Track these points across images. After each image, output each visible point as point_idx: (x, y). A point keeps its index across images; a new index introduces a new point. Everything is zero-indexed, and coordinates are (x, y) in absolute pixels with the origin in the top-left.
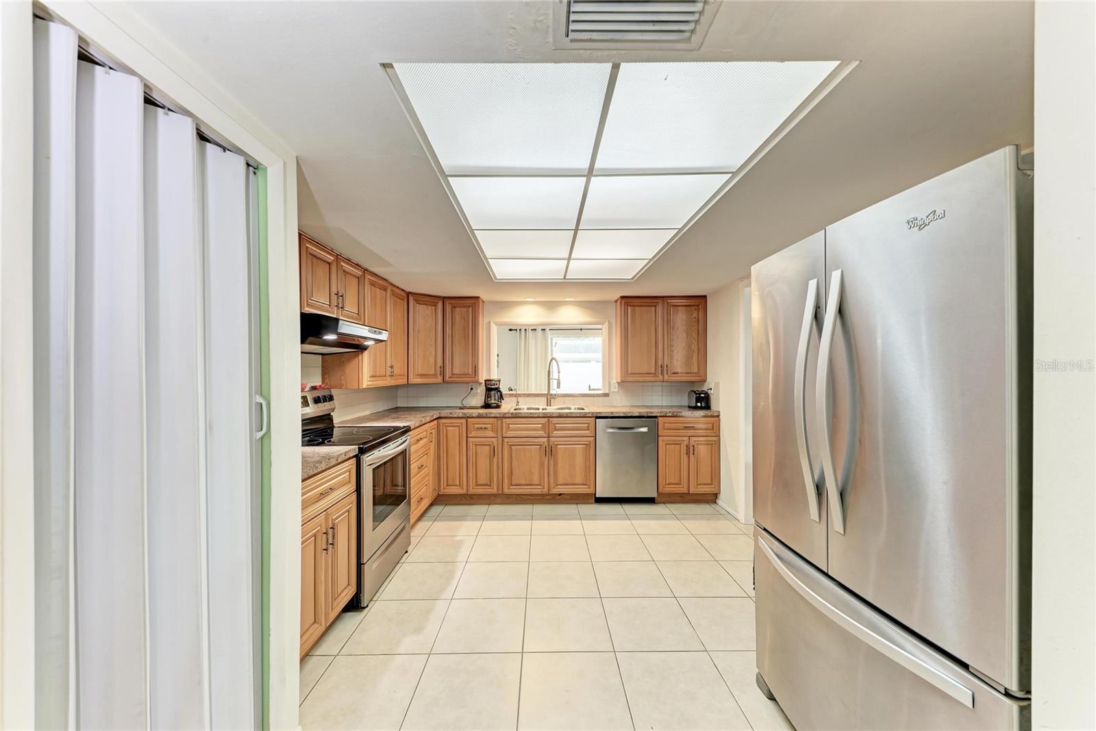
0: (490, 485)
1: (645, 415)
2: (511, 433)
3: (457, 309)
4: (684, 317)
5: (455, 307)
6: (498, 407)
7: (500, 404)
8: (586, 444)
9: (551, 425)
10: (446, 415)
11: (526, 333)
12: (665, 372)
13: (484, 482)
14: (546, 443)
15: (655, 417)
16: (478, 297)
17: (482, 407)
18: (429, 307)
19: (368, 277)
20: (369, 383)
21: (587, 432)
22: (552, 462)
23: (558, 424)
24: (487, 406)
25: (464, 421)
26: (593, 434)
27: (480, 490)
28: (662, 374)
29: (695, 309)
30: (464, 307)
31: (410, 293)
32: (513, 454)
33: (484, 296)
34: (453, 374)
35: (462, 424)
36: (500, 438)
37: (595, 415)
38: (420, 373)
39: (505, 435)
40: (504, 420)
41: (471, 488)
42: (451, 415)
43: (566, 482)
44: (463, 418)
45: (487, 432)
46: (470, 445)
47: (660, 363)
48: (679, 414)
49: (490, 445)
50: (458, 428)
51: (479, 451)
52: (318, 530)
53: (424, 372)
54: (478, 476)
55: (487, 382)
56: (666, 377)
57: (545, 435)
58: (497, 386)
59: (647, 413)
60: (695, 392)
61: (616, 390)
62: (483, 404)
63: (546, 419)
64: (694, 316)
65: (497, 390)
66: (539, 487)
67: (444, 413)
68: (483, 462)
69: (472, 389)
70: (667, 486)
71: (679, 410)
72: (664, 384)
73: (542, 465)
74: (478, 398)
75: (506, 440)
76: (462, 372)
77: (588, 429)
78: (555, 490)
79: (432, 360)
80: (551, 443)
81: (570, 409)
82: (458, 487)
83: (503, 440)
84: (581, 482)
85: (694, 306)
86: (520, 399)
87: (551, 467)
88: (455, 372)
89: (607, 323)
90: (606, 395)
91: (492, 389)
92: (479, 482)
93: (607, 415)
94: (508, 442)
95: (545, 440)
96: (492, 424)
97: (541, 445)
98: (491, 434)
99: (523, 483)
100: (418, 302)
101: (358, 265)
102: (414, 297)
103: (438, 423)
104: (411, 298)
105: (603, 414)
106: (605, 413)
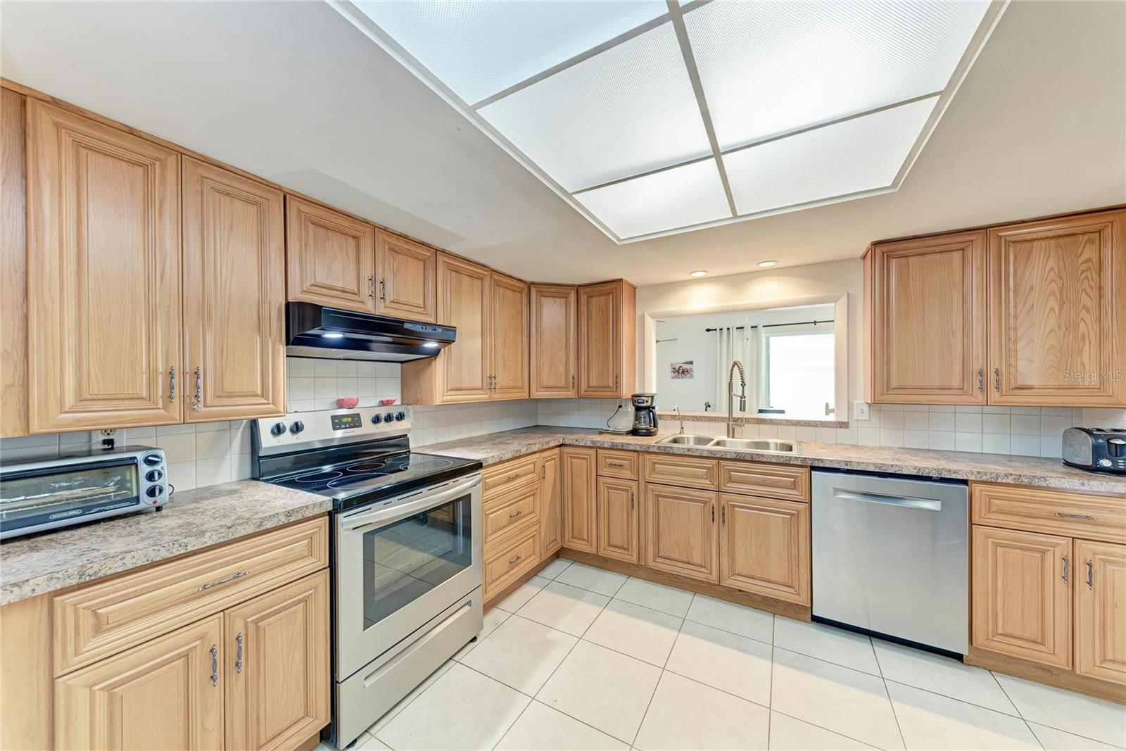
0: (627, 550)
1: (935, 475)
2: (657, 478)
3: (594, 300)
4: (1052, 263)
5: (591, 297)
6: (649, 434)
7: (653, 430)
8: (792, 515)
9: (722, 471)
10: (571, 442)
11: (729, 333)
12: (992, 384)
13: (619, 544)
14: (714, 501)
15: (965, 482)
16: (621, 280)
17: (628, 433)
18: (558, 300)
19: (441, 258)
20: (445, 398)
21: (795, 492)
22: (724, 534)
23: (735, 471)
24: (635, 432)
25: (593, 452)
26: (805, 498)
27: (613, 554)
28: (983, 387)
29: (1091, 241)
30: (602, 295)
31: (533, 283)
32: (662, 510)
33: (630, 276)
34: (589, 387)
35: (590, 455)
36: (642, 483)
37: (809, 463)
38: (545, 384)
39: (648, 479)
40: (648, 457)
41: (603, 548)
42: (577, 443)
43: (753, 574)
44: (592, 447)
45: (624, 471)
46: (601, 486)
47: (977, 365)
48: (1036, 482)
49: (627, 490)
50: (585, 461)
51: (612, 496)
52: (195, 647)
53: (551, 384)
54: (611, 534)
55: (635, 399)
56: (994, 396)
57: (712, 487)
58: (649, 404)
59: (938, 471)
60: (1089, 432)
61: (866, 417)
62: (631, 429)
63: (715, 462)
64: (1086, 255)
65: (650, 409)
66: (703, 570)
67: (569, 439)
68: (619, 516)
69: (620, 407)
70: (997, 638)
71: (1039, 473)
72: (987, 409)
73: (707, 534)
74: (626, 420)
75: (650, 486)
76: (601, 384)
77: (794, 486)
78: (729, 581)
79: (562, 368)
80: (723, 502)
81: (766, 446)
82: (585, 543)
83: (646, 486)
84: (781, 580)
85: (1084, 233)
86: (685, 424)
87: (724, 543)
88: (591, 384)
89: (844, 299)
90: (843, 425)
91: (643, 408)
92: (613, 542)
93: (837, 466)
94: (653, 490)
95: (713, 495)
96: (630, 460)
97: (705, 503)
98: (627, 474)
99: (677, 557)
100: (542, 294)
101: (423, 244)
102: (537, 289)
103: (560, 451)
104: (533, 290)
105: (826, 462)
106: (831, 461)
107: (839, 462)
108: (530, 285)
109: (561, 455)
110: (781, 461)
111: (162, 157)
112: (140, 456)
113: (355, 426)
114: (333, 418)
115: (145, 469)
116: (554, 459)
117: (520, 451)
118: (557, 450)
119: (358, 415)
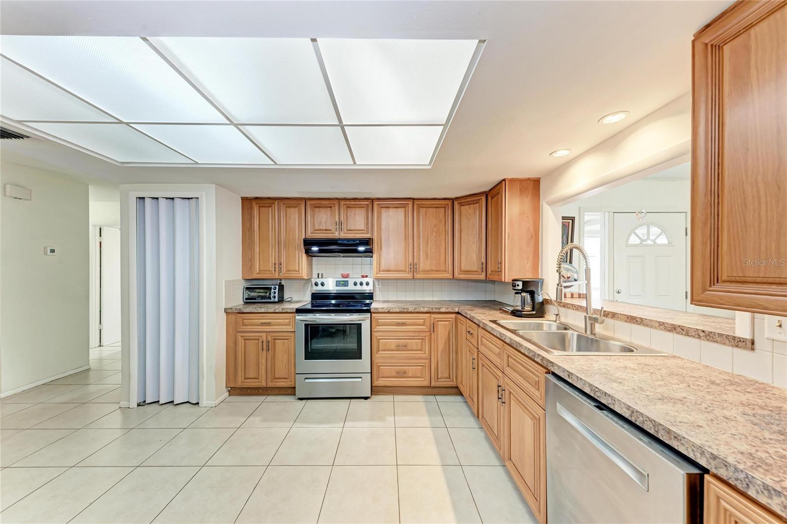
2: (482, 349)
3: (493, 200)
9: (505, 354)
14: (502, 381)
16: (504, 180)
19: (375, 203)
23: (510, 356)
25: (465, 320)
32: (484, 377)
34: (491, 271)
35: (464, 323)
38: (463, 269)
39: (479, 349)
40: (480, 330)
42: (461, 313)
44: (465, 317)
45: (473, 339)
46: (467, 348)
49: (473, 354)
50: (463, 326)
57: (501, 367)
63: (502, 344)
75: (480, 355)
76: (495, 269)
79: (475, 257)
82: (463, 388)
92: (470, 393)
94: (481, 359)
96: (475, 331)
97: (498, 380)
98: (474, 341)
100: (461, 205)
101: (366, 199)
102: (458, 202)
103: (456, 317)
104: (456, 203)
105: (556, 368)
106: (559, 367)
107: (564, 370)
108: (453, 200)
109: (456, 318)
110: (530, 355)
111: (273, 202)
112: (272, 287)
113: (345, 286)
114: (337, 281)
115: (273, 290)
116: (449, 321)
117: (408, 309)
118: (453, 316)
119: (347, 281)
